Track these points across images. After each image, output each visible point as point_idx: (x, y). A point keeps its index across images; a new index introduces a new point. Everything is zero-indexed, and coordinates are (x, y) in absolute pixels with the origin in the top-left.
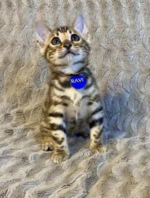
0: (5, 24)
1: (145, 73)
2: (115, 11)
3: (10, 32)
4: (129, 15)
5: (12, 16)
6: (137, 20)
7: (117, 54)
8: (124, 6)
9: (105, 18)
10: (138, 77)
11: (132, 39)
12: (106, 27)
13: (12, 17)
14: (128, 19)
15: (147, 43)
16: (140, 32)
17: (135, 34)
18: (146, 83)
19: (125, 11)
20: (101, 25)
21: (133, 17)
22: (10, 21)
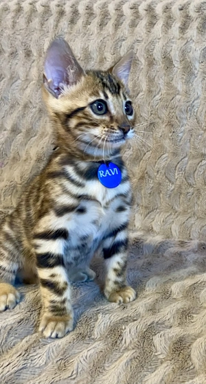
0: (19, 78)
1: (196, 158)
2: (164, 71)
3: (25, 89)
4: (182, 78)
5: (30, 68)
6: (192, 85)
7: (162, 129)
8: (176, 65)
9: (151, 81)
10: (187, 163)
11: (183, 110)
12: (150, 91)
13: (29, 70)
14: (180, 82)
15: (202, 118)
16: (195, 102)
17: (188, 104)
18: (196, 172)
19: (177, 72)
20: (144, 89)
21: (187, 82)
22: (27, 76)
